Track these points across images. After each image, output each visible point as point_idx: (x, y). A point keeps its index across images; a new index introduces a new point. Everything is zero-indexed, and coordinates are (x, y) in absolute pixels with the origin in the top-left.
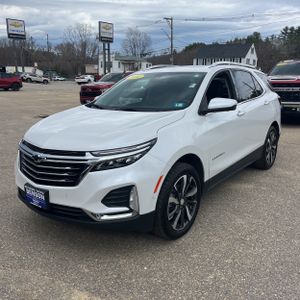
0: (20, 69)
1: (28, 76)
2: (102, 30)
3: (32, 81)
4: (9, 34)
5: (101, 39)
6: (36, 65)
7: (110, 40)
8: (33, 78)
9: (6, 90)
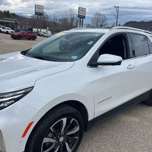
0: (39, 30)
1: (42, 33)
2: (80, 12)
3: (44, 36)
4: (36, 13)
5: (79, 16)
6: (48, 28)
7: (84, 17)
8: (44, 35)
9: (29, 39)
